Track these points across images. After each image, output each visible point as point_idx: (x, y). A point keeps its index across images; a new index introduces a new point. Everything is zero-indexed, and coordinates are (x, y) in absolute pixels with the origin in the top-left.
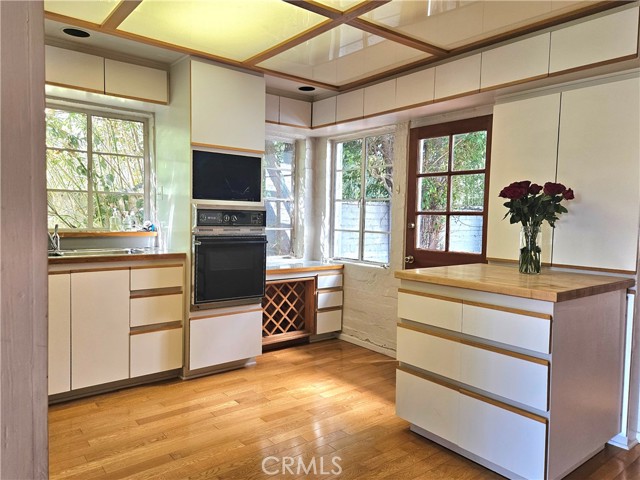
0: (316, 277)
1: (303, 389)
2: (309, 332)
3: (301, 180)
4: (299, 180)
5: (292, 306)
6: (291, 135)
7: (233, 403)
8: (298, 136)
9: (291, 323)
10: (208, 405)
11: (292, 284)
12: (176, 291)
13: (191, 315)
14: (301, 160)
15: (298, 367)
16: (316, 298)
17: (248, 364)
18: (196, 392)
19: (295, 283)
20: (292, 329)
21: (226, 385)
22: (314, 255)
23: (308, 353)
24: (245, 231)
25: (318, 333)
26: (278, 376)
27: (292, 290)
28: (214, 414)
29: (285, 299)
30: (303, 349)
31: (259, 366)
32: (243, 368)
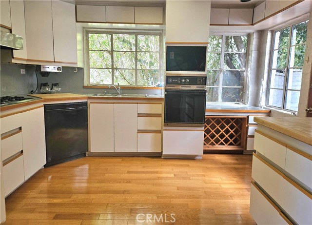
0: (248, 116)
1: (214, 179)
2: (242, 148)
3: (250, 57)
4: (249, 58)
5: (232, 131)
6: (244, 31)
7: (173, 175)
8: (248, 31)
9: (231, 141)
10: (161, 173)
11: (232, 119)
12: (159, 115)
13: (164, 128)
14: (251, 46)
15: (223, 166)
16: (247, 128)
17: (197, 158)
18: (162, 165)
19: (234, 118)
20: (231, 144)
21: (177, 166)
22: (256, 103)
23: (237, 160)
24: (194, 87)
25: (247, 149)
26: (207, 168)
27: (232, 122)
28: (159, 178)
29: (227, 127)
30: (235, 157)
31: (203, 160)
32: (194, 159)
